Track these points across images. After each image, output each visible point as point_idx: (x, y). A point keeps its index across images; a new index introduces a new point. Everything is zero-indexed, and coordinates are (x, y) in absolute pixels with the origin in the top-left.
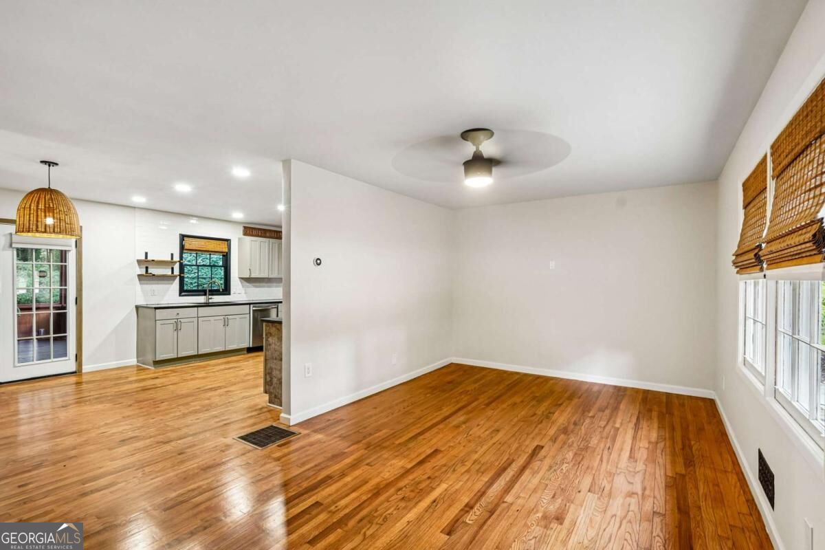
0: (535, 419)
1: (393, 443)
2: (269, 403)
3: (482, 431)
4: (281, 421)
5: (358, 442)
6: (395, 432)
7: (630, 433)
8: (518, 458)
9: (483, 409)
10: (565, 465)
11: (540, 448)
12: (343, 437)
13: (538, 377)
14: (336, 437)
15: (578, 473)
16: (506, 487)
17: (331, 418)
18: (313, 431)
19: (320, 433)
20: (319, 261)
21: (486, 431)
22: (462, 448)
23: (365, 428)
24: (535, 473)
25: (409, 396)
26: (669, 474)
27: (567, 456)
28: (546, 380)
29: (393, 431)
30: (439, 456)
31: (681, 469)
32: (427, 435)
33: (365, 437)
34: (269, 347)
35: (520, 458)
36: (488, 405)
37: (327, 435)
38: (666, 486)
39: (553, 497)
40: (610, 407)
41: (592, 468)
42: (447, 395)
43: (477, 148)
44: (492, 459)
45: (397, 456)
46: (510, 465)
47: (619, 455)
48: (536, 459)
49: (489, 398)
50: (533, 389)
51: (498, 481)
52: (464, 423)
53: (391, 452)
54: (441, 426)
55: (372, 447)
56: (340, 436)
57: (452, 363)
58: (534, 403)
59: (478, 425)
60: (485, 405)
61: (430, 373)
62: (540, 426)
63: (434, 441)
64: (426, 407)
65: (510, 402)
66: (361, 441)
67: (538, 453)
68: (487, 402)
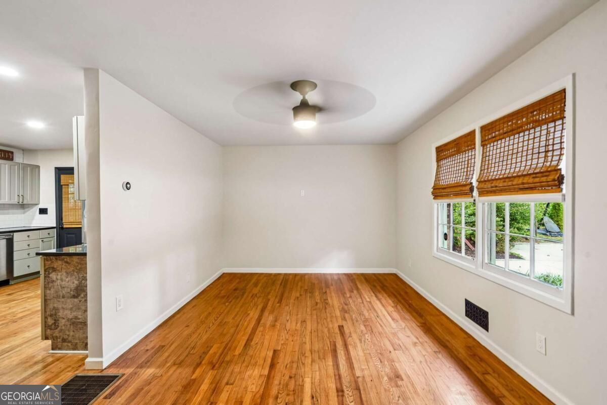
0: (320, 306)
1: (234, 356)
2: (53, 349)
3: (294, 324)
4: (87, 367)
5: (199, 365)
6: (227, 345)
7: (378, 302)
8: (335, 338)
9: (280, 306)
10: (367, 336)
11: (341, 328)
12: (179, 364)
13: (296, 275)
14: (170, 367)
15: (378, 339)
16: (349, 365)
17: (148, 348)
18: (137, 367)
19: (148, 367)
20: (128, 186)
21: (297, 323)
22: (292, 343)
23: (193, 348)
24: (355, 347)
25: (211, 309)
26: (418, 324)
27: (361, 328)
28: (302, 276)
29: (224, 345)
30: (282, 355)
31: (420, 320)
32: (256, 339)
33: (201, 358)
34: (51, 285)
35: (337, 338)
36: (280, 301)
37: (159, 367)
38: (424, 333)
39: (381, 362)
40: (354, 288)
41: (381, 332)
42: (243, 300)
43: (304, 97)
44: (321, 345)
45: (247, 366)
46: (335, 346)
47: (386, 319)
48: (347, 337)
49: (276, 297)
50: (300, 284)
51: (340, 363)
52: (276, 321)
53: (240, 365)
54: (260, 329)
55: (217, 365)
56: (174, 364)
57: (224, 273)
58: (309, 295)
59: (288, 321)
60: (278, 303)
61: (212, 284)
62: (327, 311)
63: (266, 343)
64: (234, 314)
65: (293, 297)
66: (201, 363)
67: (344, 332)
68: (277, 300)
